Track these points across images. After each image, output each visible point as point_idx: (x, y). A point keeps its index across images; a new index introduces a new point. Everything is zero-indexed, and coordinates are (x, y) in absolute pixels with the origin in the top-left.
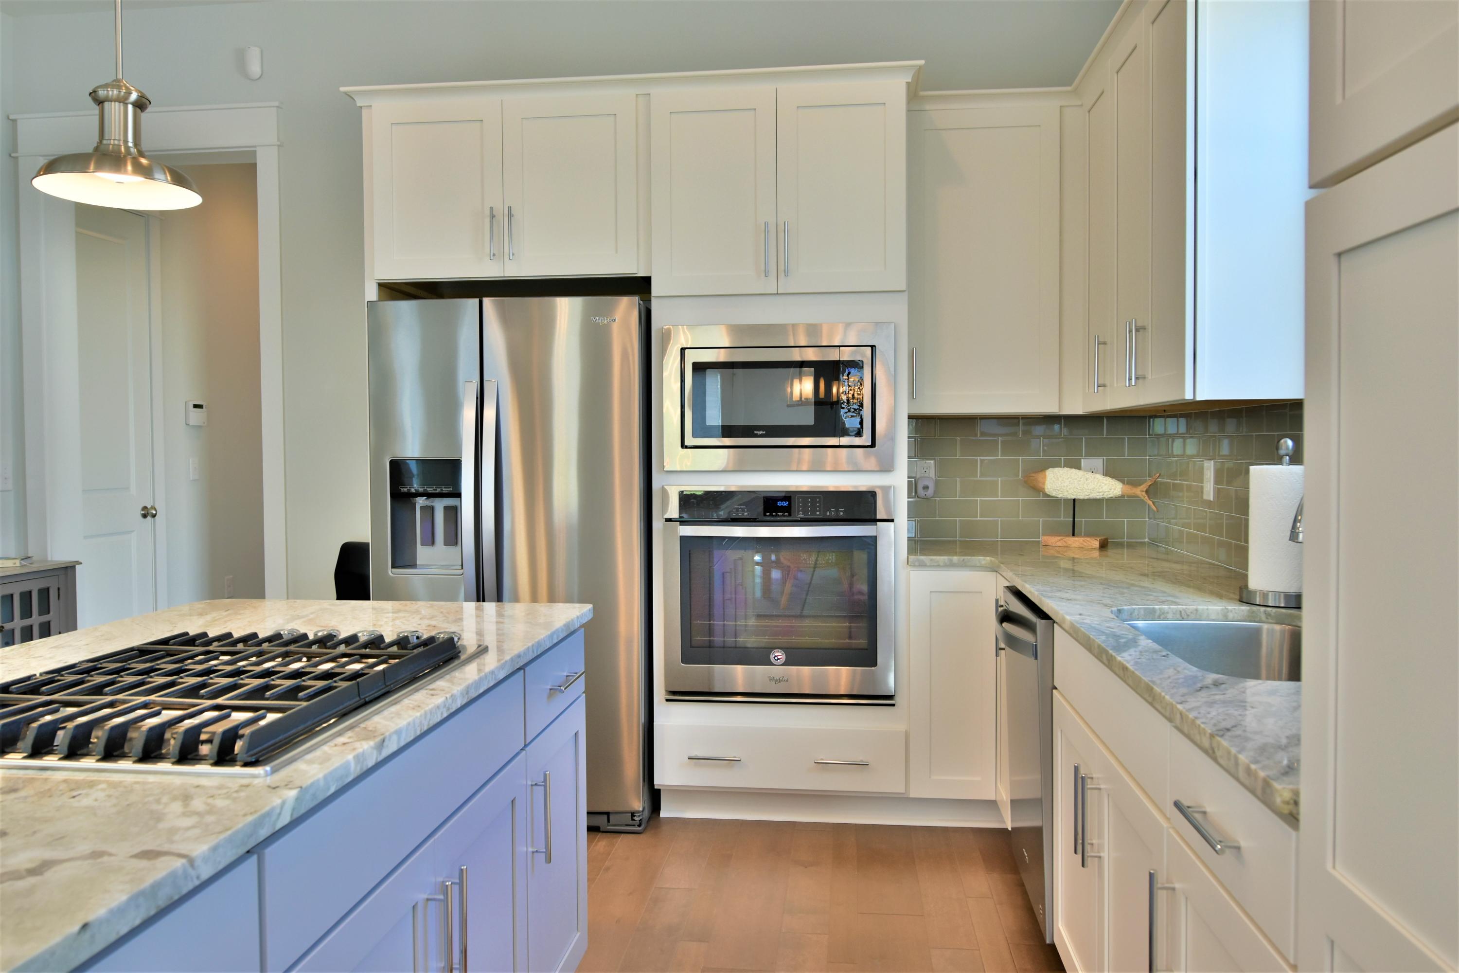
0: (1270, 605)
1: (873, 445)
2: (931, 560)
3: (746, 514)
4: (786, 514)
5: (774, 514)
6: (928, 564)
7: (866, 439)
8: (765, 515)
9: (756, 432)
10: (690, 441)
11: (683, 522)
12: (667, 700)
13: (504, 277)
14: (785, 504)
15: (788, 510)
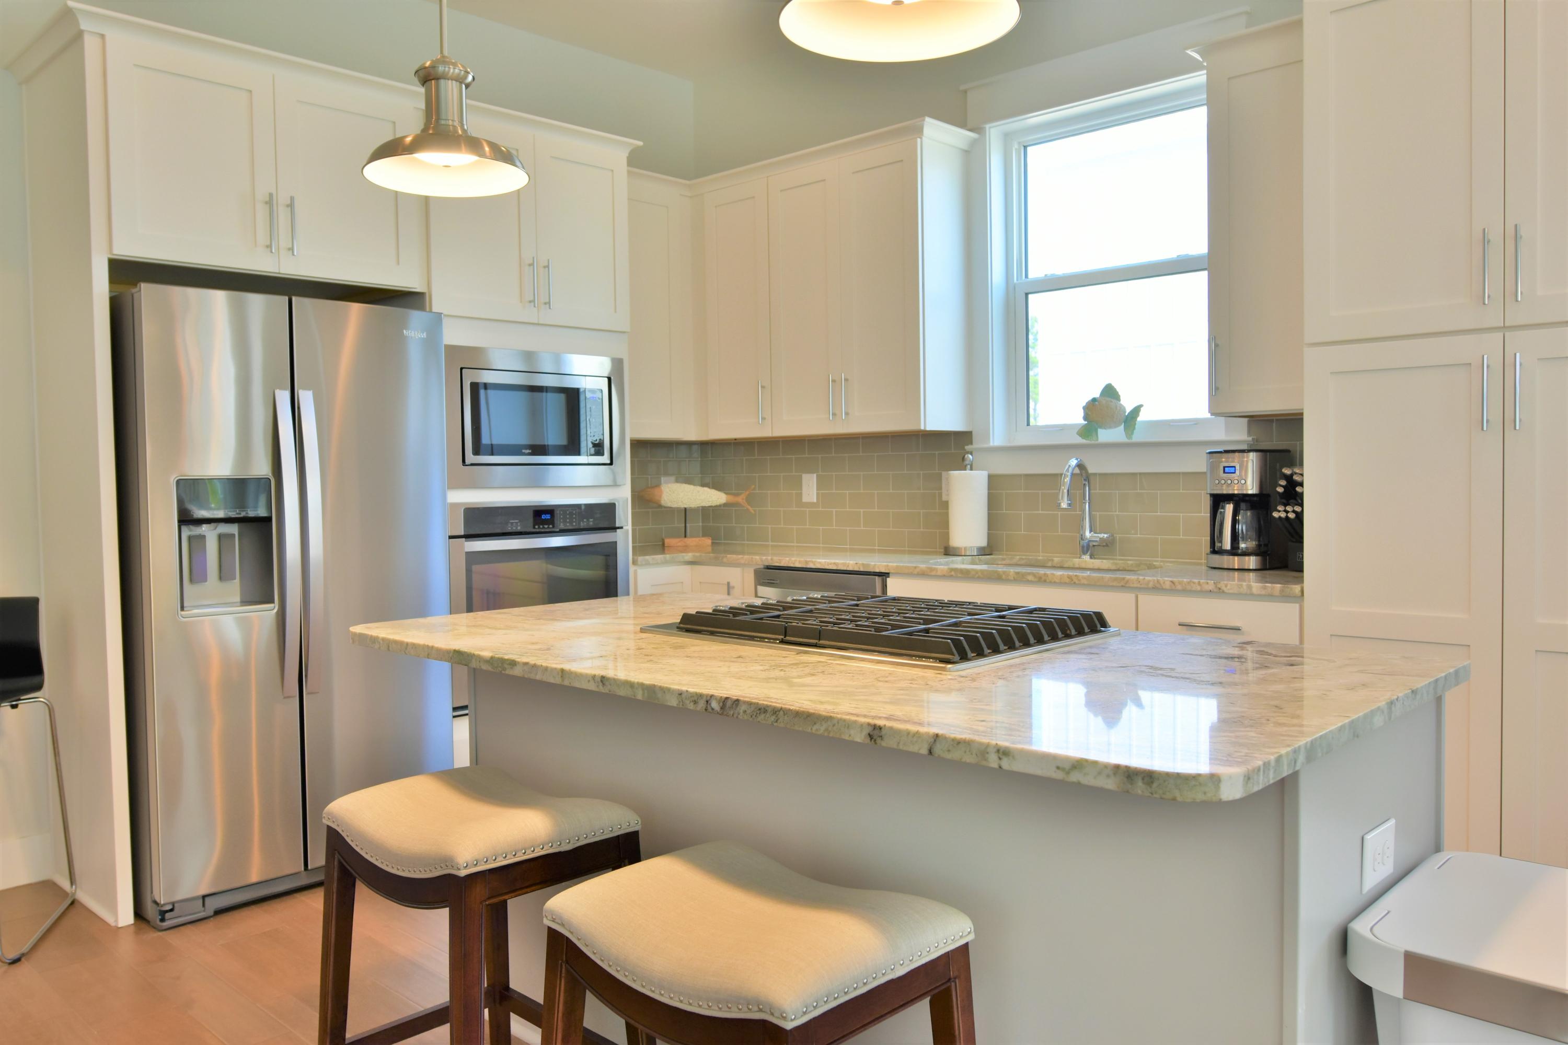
0: (968, 554)
1: (611, 464)
2: (653, 559)
3: (519, 528)
4: (551, 526)
5: (541, 527)
6: (651, 562)
7: (605, 459)
8: (534, 528)
9: (523, 451)
10: (471, 458)
11: (468, 537)
12: (454, 717)
13: (279, 273)
14: (548, 517)
15: (551, 522)
